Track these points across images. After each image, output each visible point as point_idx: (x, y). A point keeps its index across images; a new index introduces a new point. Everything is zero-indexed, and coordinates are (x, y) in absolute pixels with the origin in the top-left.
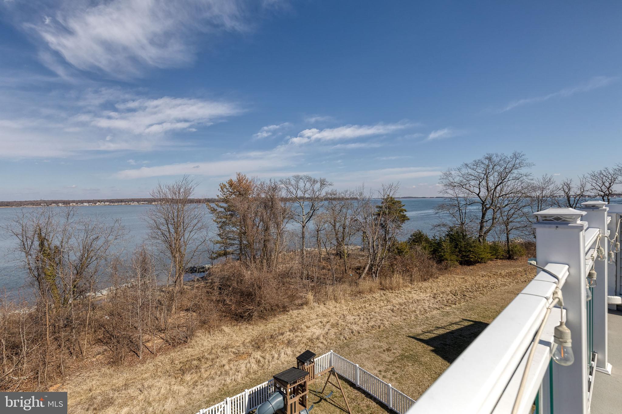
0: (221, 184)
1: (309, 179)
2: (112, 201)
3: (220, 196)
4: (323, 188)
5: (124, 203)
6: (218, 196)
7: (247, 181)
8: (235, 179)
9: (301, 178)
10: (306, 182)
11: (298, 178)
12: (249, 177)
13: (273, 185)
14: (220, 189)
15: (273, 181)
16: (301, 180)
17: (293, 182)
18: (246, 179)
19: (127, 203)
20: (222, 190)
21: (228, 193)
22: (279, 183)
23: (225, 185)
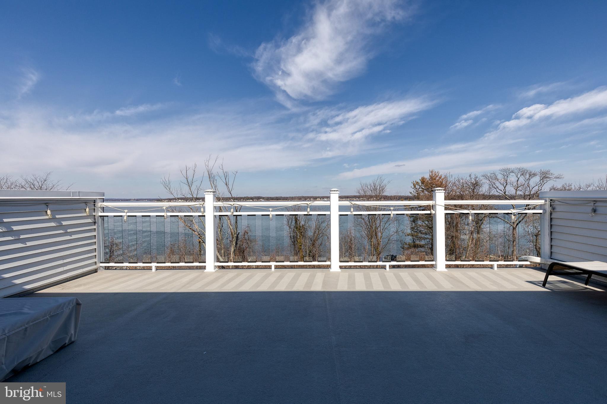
0: (414, 182)
1: (523, 172)
2: (342, 197)
3: (413, 192)
4: (545, 182)
5: (349, 199)
6: (411, 193)
7: (440, 178)
8: (427, 176)
9: (512, 172)
10: (519, 176)
11: (507, 173)
12: (442, 173)
13: (474, 180)
14: (413, 187)
15: (473, 177)
16: (512, 174)
17: (500, 177)
18: (439, 176)
19: (351, 199)
20: (415, 187)
21: (420, 189)
22: (482, 178)
23: (417, 183)
